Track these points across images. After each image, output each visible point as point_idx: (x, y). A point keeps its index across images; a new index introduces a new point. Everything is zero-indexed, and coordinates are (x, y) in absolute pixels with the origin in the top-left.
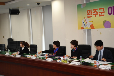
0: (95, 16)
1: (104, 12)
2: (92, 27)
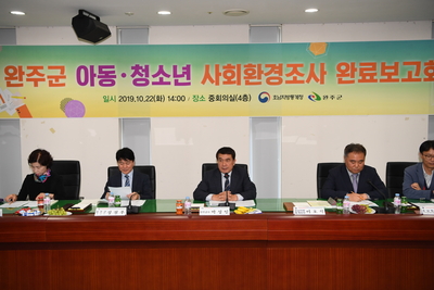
0: (36, 85)
1: (64, 77)
2: (24, 112)
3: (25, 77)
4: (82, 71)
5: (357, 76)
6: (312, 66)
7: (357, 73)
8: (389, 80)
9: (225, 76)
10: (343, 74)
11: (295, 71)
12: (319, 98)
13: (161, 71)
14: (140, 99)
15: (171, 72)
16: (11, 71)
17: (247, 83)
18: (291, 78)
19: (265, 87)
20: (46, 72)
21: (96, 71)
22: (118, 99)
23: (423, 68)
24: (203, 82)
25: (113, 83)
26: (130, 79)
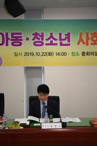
9: (92, 40)
13: (51, 36)
14: (38, 54)
21: (10, 36)
22: (23, 54)
24: (78, 44)
25: (21, 44)
26: (31, 42)
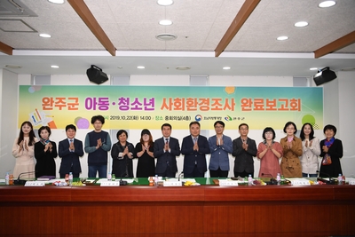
0: (60, 109)
1: (78, 104)
3: (54, 104)
4: (89, 101)
5: (253, 107)
6: (227, 100)
7: (253, 105)
8: (271, 109)
9: (175, 105)
10: (245, 105)
11: (217, 103)
12: (231, 119)
13: (137, 101)
14: (123, 118)
15: (142, 102)
16: (46, 100)
17: (188, 109)
18: (214, 107)
19: (199, 112)
20: (67, 101)
21: (97, 101)
22: (109, 118)
23: (289, 103)
24: (162, 108)
25: (107, 108)
26: (117, 106)
